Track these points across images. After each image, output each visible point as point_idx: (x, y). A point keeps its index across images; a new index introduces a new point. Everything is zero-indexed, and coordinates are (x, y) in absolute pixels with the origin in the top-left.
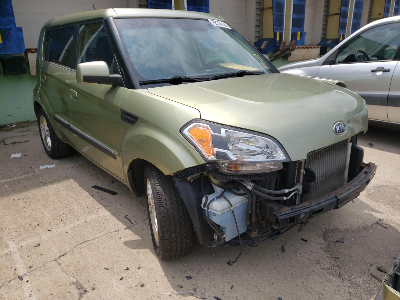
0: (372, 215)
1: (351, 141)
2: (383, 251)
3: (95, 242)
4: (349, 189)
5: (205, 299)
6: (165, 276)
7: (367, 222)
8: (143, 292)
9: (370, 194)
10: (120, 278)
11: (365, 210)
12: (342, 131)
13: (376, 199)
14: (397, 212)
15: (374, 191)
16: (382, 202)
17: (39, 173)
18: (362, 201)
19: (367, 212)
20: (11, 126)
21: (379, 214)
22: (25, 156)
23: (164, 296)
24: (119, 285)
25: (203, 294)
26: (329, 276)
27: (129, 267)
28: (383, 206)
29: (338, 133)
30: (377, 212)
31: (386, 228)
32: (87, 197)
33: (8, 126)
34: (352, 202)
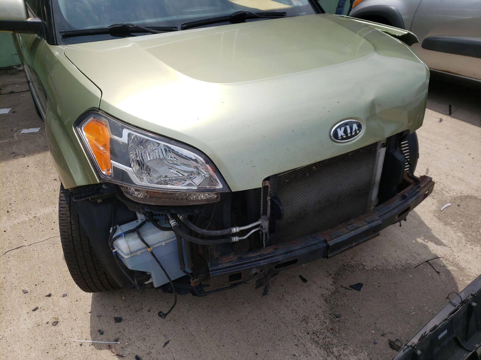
0: (426, 247)
1: (383, 146)
2: (414, 313)
3: (31, 249)
4: (357, 228)
5: (123, 357)
6: (90, 313)
7: (413, 259)
8: (51, 334)
9: (440, 210)
10: (34, 308)
11: (419, 237)
12: (349, 135)
13: (446, 219)
14: (470, 247)
15: (450, 205)
16: (454, 226)
17: (17, 139)
18: (423, 220)
19: (421, 241)
20: (19, 68)
21: (439, 247)
22: (13, 112)
23: (74, 344)
24: (27, 319)
25: (123, 348)
26: (310, 345)
27: (53, 293)
28: (452, 232)
29: (340, 140)
30: (438, 242)
31: (438, 273)
32: (54, 180)
33: (14, 68)
34: (399, 225)
